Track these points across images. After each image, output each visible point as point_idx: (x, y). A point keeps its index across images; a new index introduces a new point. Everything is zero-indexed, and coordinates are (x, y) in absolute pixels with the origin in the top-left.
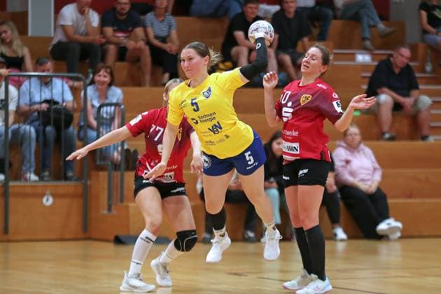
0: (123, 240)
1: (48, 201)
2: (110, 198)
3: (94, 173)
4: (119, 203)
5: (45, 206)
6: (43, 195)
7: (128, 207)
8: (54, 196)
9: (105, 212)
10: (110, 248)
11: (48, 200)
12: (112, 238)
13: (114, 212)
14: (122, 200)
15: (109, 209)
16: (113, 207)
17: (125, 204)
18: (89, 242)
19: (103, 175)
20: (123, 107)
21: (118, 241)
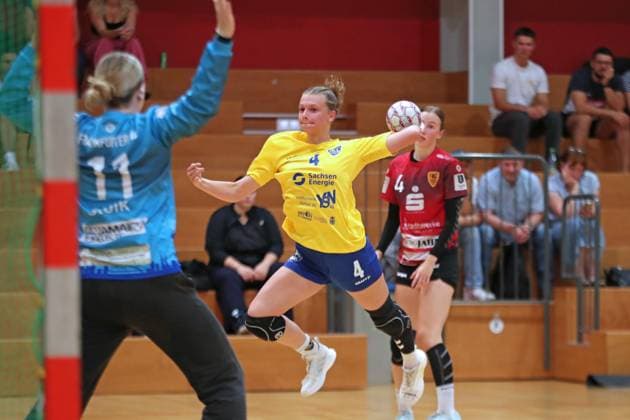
0: (599, 380)
1: (497, 327)
2: (580, 323)
3: (558, 290)
4: (593, 331)
5: (493, 334)
6: (489, 319)
7: (604, 336)
8: (505, 320)
9: (574, 342)
10: (582, 391)
11: (496, 325)
12: (584, 378)
13: (586, 343)
14: (597, 327)
15: (580, 339)
16: (585, 336)
17: (601, 331)
18: (552, 384)
19: (571, 293)
20: (597, 200)
21: (592, 382)
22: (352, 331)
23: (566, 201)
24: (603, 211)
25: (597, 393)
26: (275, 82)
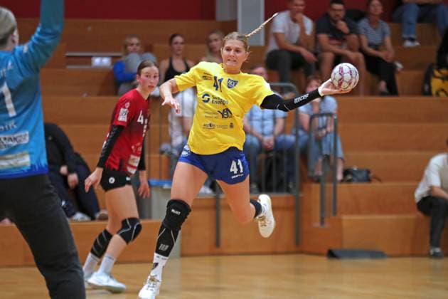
0: (336, 253)
2: (322, 210)
3: (306, 185)
4: (332, 216)
7: (340, 220)
9: (317, 224)
10: (324, 261)
12: (325, 251)
13: (327, 225)
14: (335, 213)
15: (322, 222)
16: (326, 220)
17: (338, 216)
18: (302, 256)
19: (316, 188)
20: (335, 117)
21: (332, 254)
22: (150, 217)
23: (312, 118)
24: (340, 126)
25: (335, 262)
26: (89, 29)
